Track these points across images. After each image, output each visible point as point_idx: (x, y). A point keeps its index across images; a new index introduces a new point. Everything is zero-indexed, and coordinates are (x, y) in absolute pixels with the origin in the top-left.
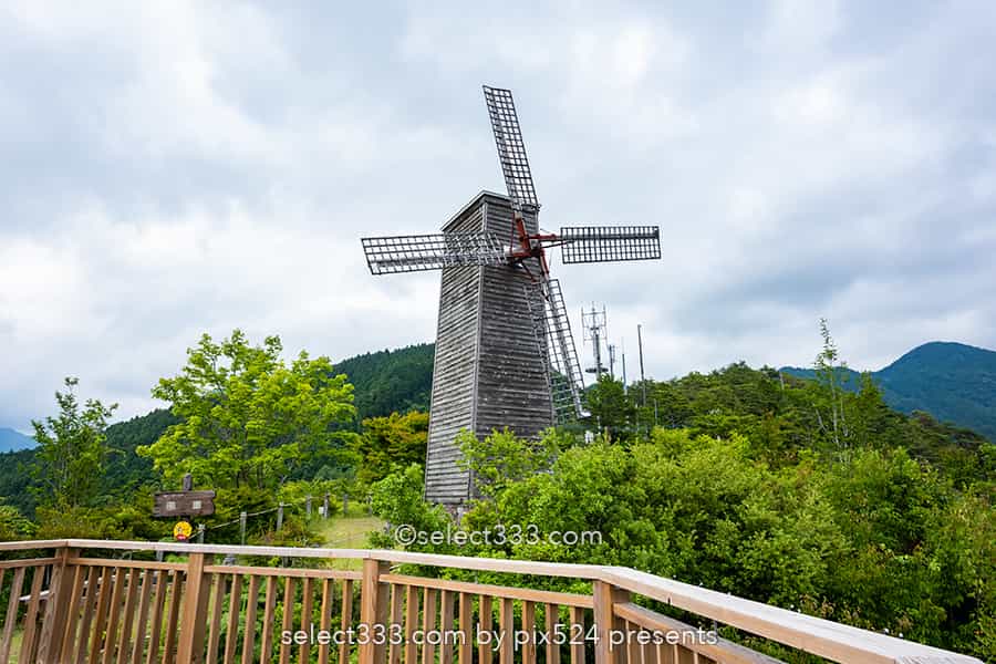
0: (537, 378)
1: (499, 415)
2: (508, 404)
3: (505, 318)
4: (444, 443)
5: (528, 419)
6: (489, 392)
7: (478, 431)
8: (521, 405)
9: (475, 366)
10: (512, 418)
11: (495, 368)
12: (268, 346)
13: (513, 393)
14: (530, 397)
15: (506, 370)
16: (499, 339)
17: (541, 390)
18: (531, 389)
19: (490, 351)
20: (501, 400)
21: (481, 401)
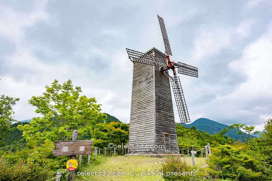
0: (170, 109)
1: (161, 120)
2: (163, 116)
3: (161, 88)
4: (138, 130)
5: (169, 122)
6: (159, 112)
7: (156, 125)
8: (166, 117)
9: (154, 102)
10: (165, 121)
11: (159, 104)
12: (77, 90)
13: (164, 113)
14: (169, 115)
15: (162, 105)
16: (160, 94)
17: (171, 113)
18: (169, 112)
19: (158, 98)
20: (161, 115)
21: (156, 115)
